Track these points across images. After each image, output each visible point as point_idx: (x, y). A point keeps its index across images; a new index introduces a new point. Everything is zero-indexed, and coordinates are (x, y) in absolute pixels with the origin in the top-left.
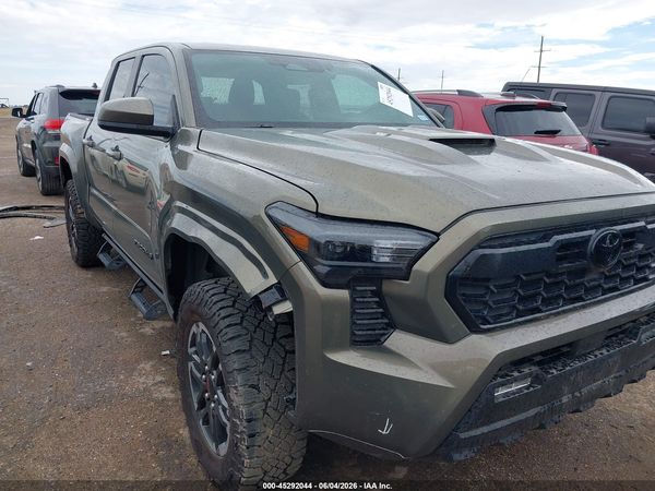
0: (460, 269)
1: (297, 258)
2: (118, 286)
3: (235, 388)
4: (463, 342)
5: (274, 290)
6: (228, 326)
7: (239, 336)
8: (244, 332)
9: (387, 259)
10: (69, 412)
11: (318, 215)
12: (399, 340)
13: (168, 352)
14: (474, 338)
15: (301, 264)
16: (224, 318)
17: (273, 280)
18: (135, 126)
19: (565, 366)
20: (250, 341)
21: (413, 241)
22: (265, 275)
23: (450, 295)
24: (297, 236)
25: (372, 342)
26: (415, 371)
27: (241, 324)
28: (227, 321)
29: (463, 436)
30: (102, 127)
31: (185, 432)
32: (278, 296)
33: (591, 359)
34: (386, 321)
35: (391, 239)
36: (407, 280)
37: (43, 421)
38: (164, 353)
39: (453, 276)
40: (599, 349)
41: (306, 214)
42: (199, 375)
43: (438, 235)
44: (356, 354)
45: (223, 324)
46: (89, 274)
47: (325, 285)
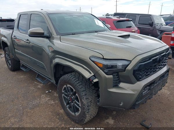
0: (136, 68)
1: (100, 69)
2: (25, 76)
3: (84, 99)
4: (136, 83)
5: (93, 76)
6: (80, 85)
7: (82, 87)
8: (83, 86)
9: (121, 68)
10: (29, 110)
11: (103, 58)
12: (122, 85)
13: (47, 92)
14: (138, 83)
15: (101, 70)
16: (78, 83)
17: (93, 74)
18: (39, 36)
19: (153, 85)
20: (85, 88)
21: (126, 63)
22: (90, 73)
23: (134, 74)
24: (99, 64)
25: (116, 86)
26: (127, 91)
27: (82, 84)
28: (79, 84)
29: (137, 103)
30: (30, 36)
31: (62, 111)
32: (94, 78)
33: (157, 83)
34: (119, 81)
35: (121, 63)
36: (125, 72)
37: (23, 113)
38: (46, 92)
39: (134, 70)
40: (158, 81)
41: (100, 58)
42: (67, 97)
43: (131, 61)
44: (115, 89)
45: (78, 85)
46: (15, 73)
47: (107, 74)
